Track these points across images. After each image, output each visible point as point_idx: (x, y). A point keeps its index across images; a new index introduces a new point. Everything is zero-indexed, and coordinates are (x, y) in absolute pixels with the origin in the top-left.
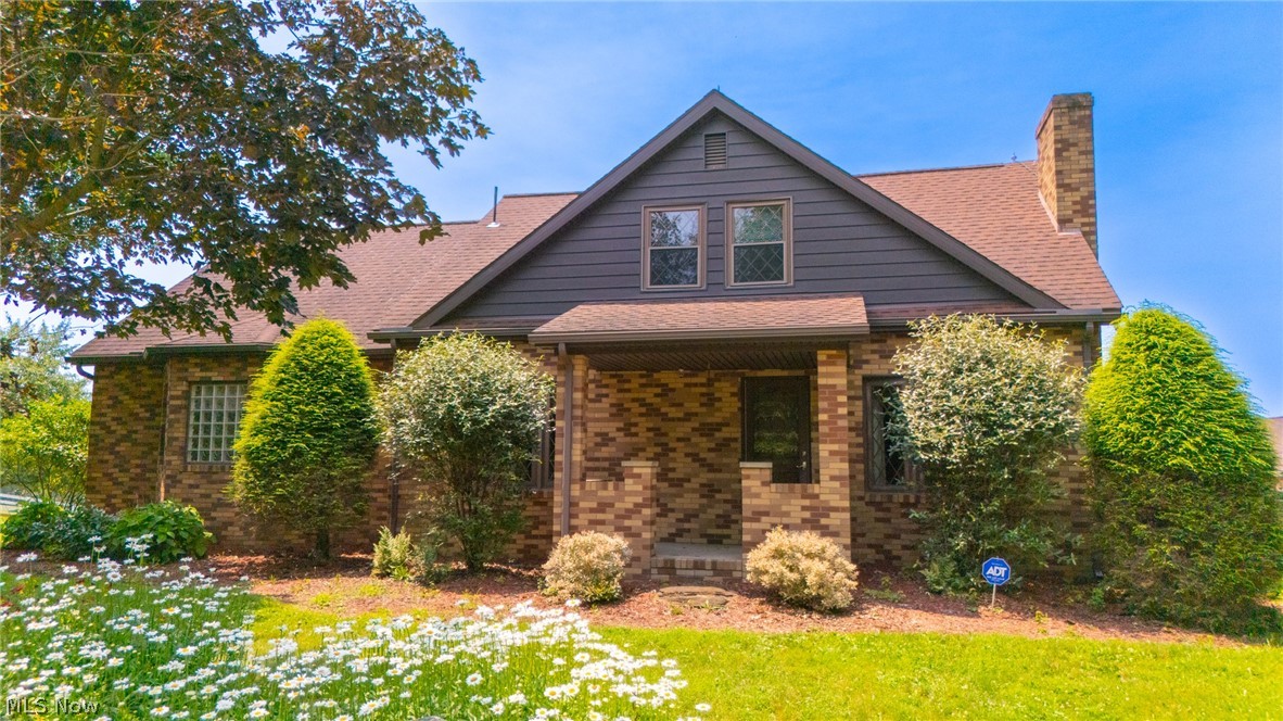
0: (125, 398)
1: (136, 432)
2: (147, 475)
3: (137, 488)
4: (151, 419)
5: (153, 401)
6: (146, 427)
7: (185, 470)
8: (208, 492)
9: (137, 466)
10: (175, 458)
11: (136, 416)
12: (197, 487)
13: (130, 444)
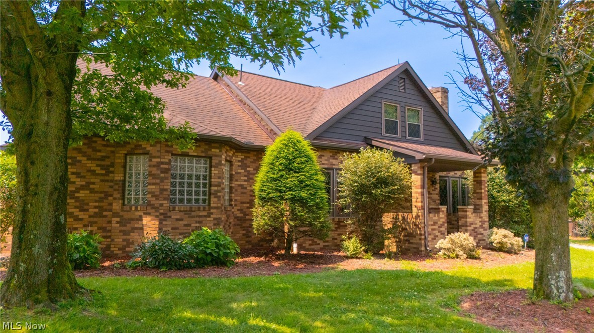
0: (84, 160)
1: (94, 183)
2: (104, 213)
3: (96, 222)
4: (107, 174)
5: (107, 162)
6: (102, 181)
7: (174, 210)
8: (189, 223)
9: (96, 207)
10: (166, 202)
11: (93, 172)
12: (181, 220)
13: (88, 192)
